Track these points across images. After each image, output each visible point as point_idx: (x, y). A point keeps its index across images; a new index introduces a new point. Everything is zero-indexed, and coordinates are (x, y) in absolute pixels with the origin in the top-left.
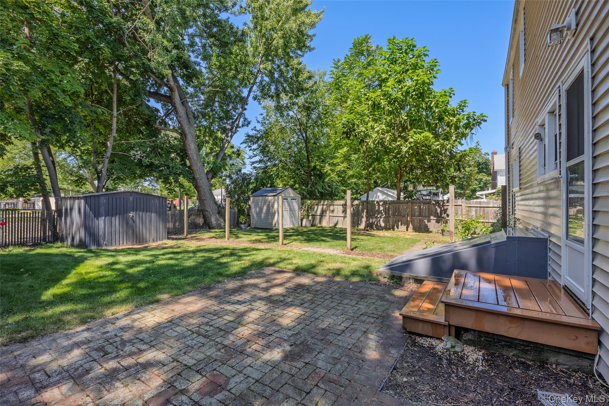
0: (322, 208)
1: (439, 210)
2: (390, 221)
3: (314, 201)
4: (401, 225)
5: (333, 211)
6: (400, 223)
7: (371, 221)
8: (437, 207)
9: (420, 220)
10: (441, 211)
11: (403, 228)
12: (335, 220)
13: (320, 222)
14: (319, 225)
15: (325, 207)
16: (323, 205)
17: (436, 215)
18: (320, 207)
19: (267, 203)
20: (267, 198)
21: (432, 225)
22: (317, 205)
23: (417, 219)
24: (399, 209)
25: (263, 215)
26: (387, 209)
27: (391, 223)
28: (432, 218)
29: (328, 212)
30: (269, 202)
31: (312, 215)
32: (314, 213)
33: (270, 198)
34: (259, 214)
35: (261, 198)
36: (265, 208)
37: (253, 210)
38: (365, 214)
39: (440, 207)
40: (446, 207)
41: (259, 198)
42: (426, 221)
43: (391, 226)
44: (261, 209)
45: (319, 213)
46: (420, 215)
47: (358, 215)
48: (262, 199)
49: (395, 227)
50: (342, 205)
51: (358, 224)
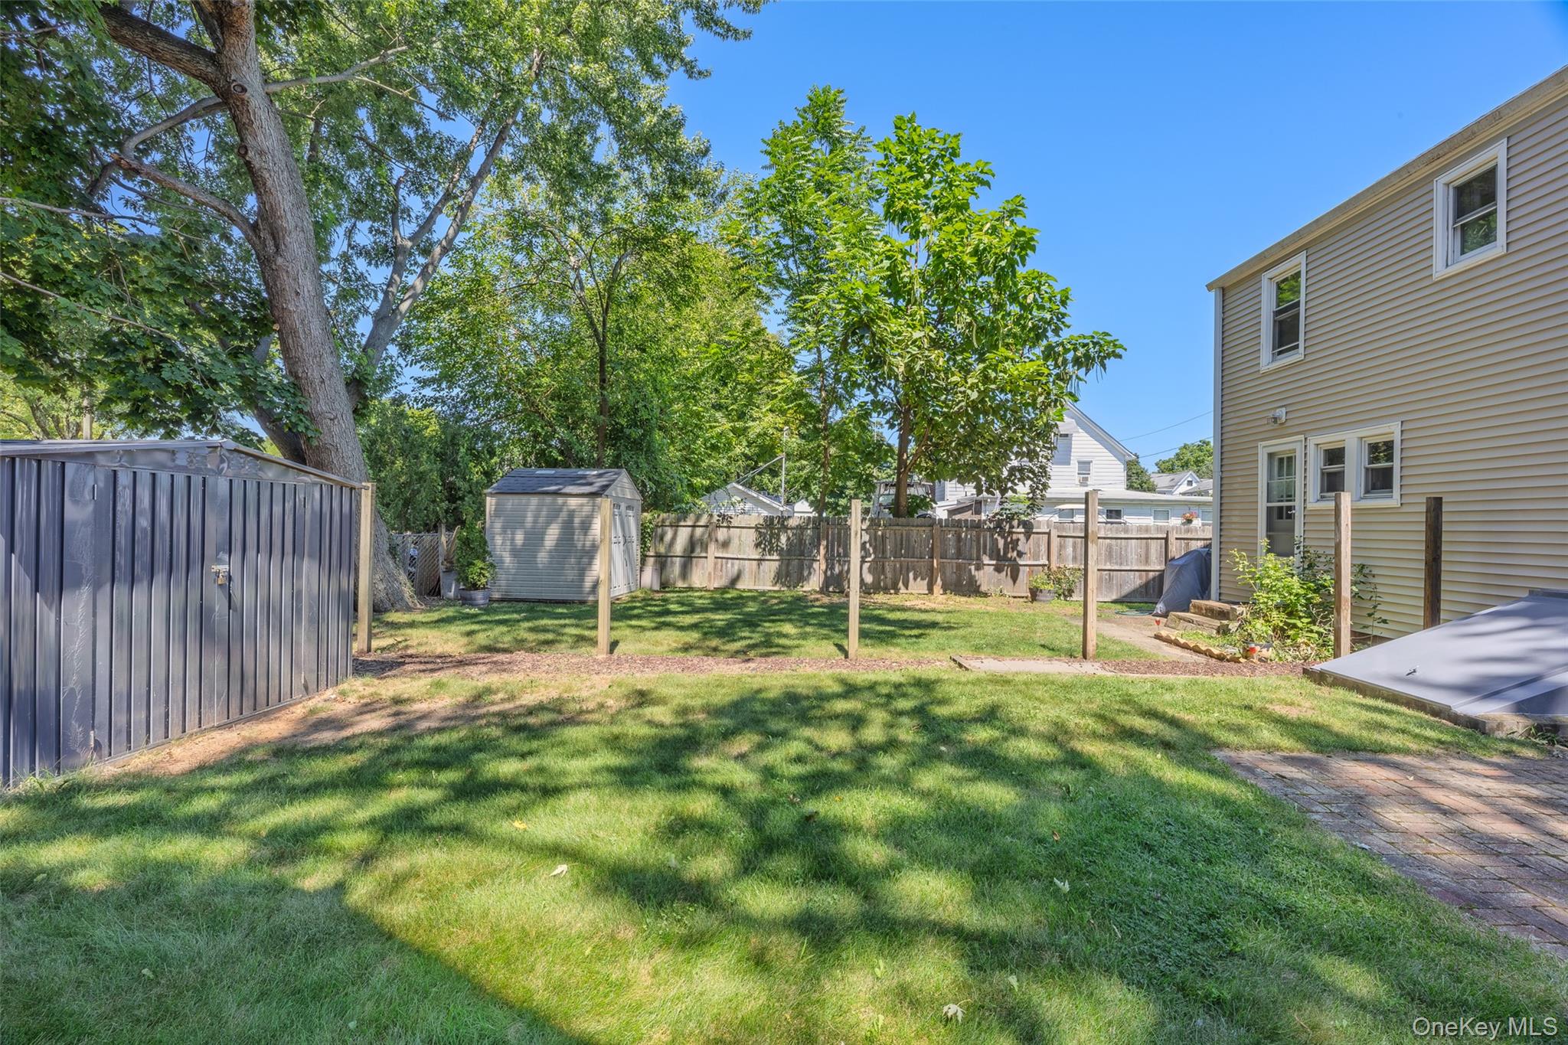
0: (692, 536)
1: (1001, 543)
2: (888, 569)
3: (664, 515)
4: (915, 579)
5: (725, 545)
6: (911, 575)
7: (837, 571)
8: (996, 536)
9: (959, 566)
10: (1006, 544)
11: (918, 586)
12: (732, 569)
13: (685, 574)
14: (680, 584)
15: (699, 531)
16: (694, 526)
17: (995, 554)
18: (683, 534)
19: (564, 515)
20: (560, 500)
21: (986, 575)
22: (675, 526)
23: (951, 564)
24: (908, 540)
25: (542, 557)
26: (879, 540)
27: (889, 575)
28: (986, 560)
29: (712, 547)
30: (571, 514)
31: (658, 556)
32: (662, 550)
33: (573, 502)
34: (525, 554)
35: (534, 500)
36: (553, 534)
37: (499, 540)
38: (822, 551)
39: (1003, 537)
40: (1015, 537)
41: (524, 499)
42: (973, 567)
43: (889, 582)
44: (535, 538)
45: (679, 547)
46: (959, 554)
47: (802, 554)
48: (540, 506)
49: (901, 584)
50: (756, 528)
51: (801, 579)
